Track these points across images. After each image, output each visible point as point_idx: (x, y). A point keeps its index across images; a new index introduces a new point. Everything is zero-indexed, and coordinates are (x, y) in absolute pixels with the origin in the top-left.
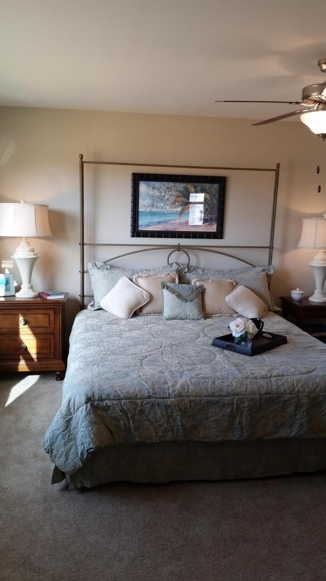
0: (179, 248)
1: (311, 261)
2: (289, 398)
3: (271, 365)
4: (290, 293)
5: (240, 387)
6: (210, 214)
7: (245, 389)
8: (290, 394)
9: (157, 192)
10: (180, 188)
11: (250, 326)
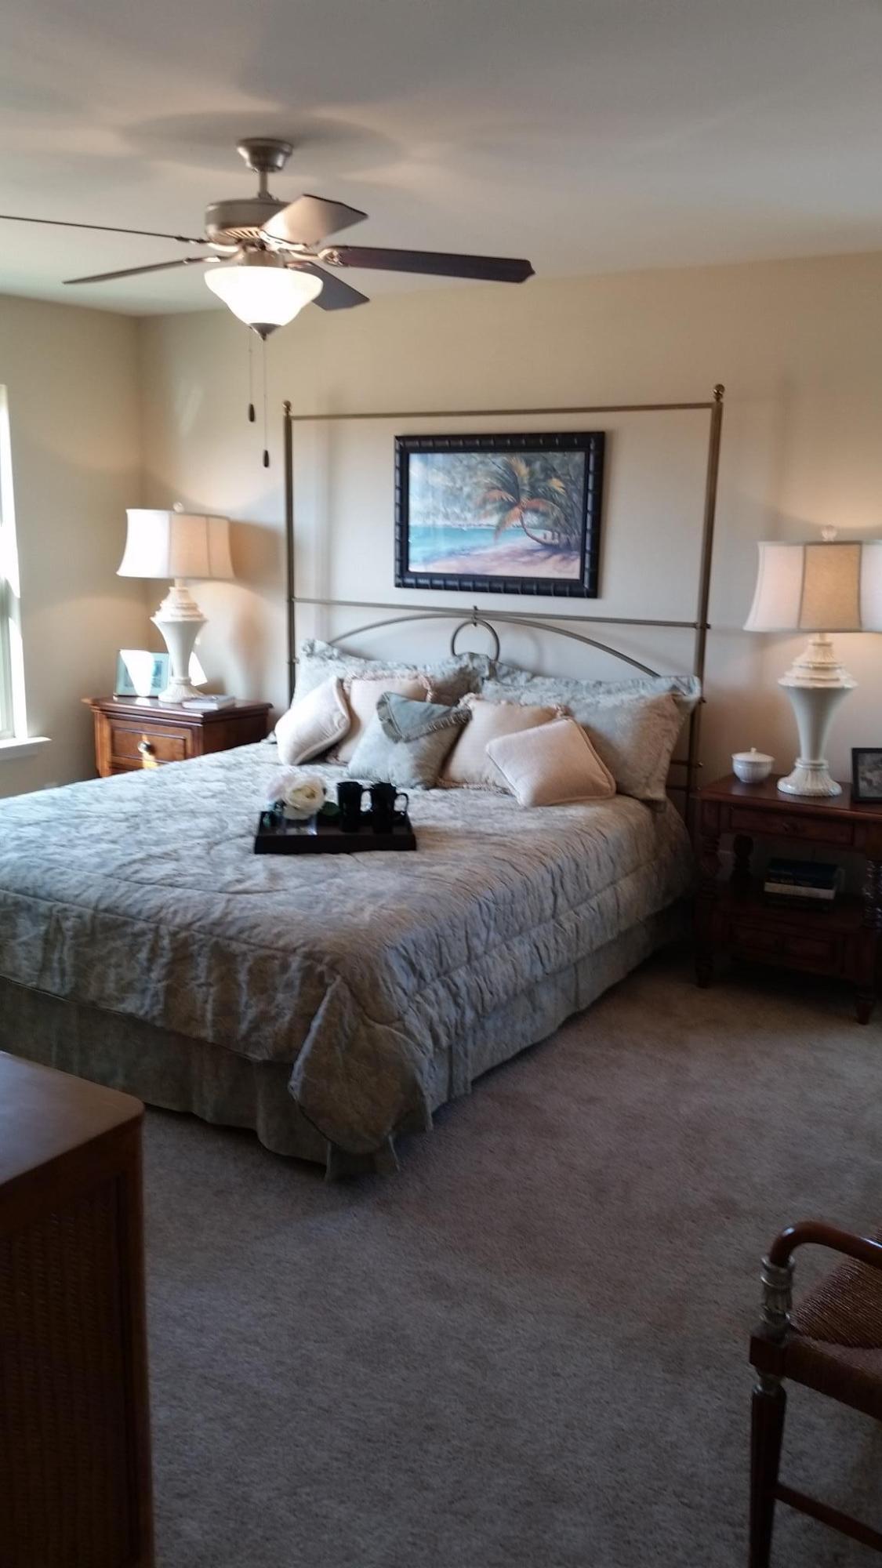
0: (476, 617)
1: (786, 674)
4: (732, 759)
6: (566, 533)
9: (446, 477)
10: (495, 468)
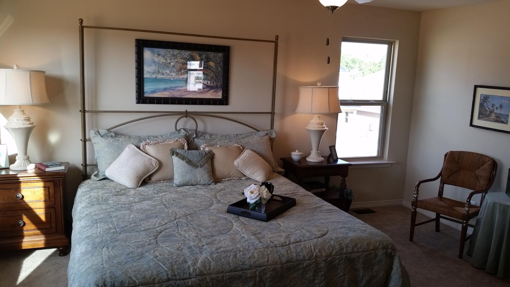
0: (186, 114)
1: (308, 125)
2: (308, 264)
3: (287, 230)
4: (291, 154)
5: (261, 258)
6: (216, 82)
7: (267, 260)
8: (309, 260)
9: (163, 58)
10: (185, 56)
11: (264, 192)
